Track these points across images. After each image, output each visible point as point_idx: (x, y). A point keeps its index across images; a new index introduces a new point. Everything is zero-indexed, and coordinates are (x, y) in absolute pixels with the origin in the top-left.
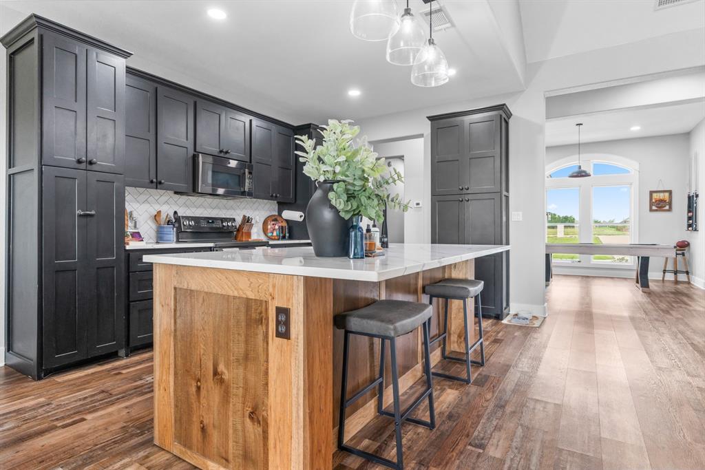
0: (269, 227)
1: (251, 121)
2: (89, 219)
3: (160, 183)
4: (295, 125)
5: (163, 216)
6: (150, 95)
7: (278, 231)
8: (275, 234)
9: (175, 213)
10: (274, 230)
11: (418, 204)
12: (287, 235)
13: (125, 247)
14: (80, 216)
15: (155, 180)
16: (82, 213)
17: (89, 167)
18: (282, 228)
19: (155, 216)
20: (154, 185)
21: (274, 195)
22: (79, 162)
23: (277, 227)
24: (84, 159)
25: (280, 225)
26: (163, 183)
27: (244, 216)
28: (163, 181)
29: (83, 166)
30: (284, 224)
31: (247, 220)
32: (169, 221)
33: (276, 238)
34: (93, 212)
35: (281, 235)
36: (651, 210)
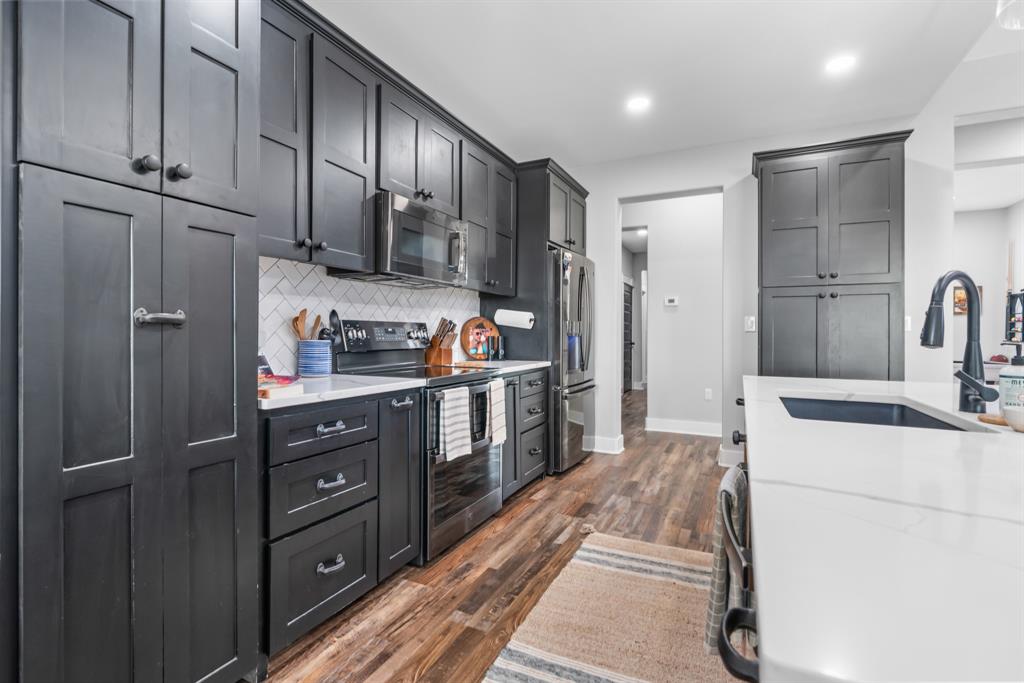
0: (471, 338)
1: (461, 142)
2: (169, 332)
3: (319, 247)
4: (518, 161)
5: (310, 321)
6: (298, 49)
7: (485, 345)
8: (480, 351)
9: (334, 313)
10: (479, 343)
11: (671, 301)
12: (501, 352)
13: (257, 403)
14: (142, 325)
15: (308, 241)
16: (149, 317)
17: (169, 186)
18: (491, 341)
19: (296, 319)
20: (304, 250)
21: (492, 282)
22: (141, 167)
23: (483, 338)
24: (155, 158)
25: (488, 334)
26: (325, 250)
27: (444, 321)
28: (324, 244)
29: (152, 179)
30: (495, 333)
31: (446, 327)
32: (322, 332)
33: (483, 357)
34: (180, 315)
35: (492, 352)
36: (955, 313)
